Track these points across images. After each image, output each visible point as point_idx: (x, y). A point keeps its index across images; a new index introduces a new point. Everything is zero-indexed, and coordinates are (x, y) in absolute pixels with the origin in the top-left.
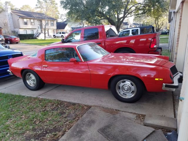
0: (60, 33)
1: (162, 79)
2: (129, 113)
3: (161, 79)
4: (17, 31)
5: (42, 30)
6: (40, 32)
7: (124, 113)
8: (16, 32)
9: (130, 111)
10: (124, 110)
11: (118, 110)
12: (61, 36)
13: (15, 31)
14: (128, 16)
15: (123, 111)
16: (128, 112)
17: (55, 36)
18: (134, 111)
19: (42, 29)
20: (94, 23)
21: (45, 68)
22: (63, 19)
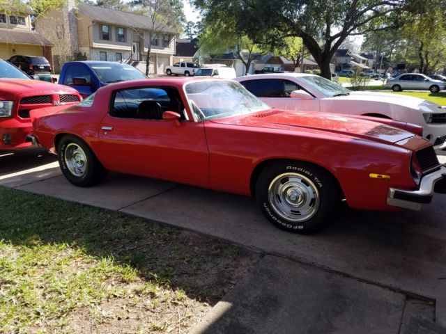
0: (183, 65)
1: (388, 177)
2: (382, 286)
3: (383, 176)
4: (85, 53)
5: (141, 55)
6: (136, 59)
7: (364, 284)
8: (83, 55)
9: (383, 282)
10: (366, 277)
11: (348, 276)
12: (183, 73)
13: (80, 53)
14: (352, 32)
15: (363, 281)
16: (379, 285)
17: (169, 72)
18: (395, 284)
19: (142, 53)
20: (269, 43)
21: (106, 133)
22: (192, 33)
